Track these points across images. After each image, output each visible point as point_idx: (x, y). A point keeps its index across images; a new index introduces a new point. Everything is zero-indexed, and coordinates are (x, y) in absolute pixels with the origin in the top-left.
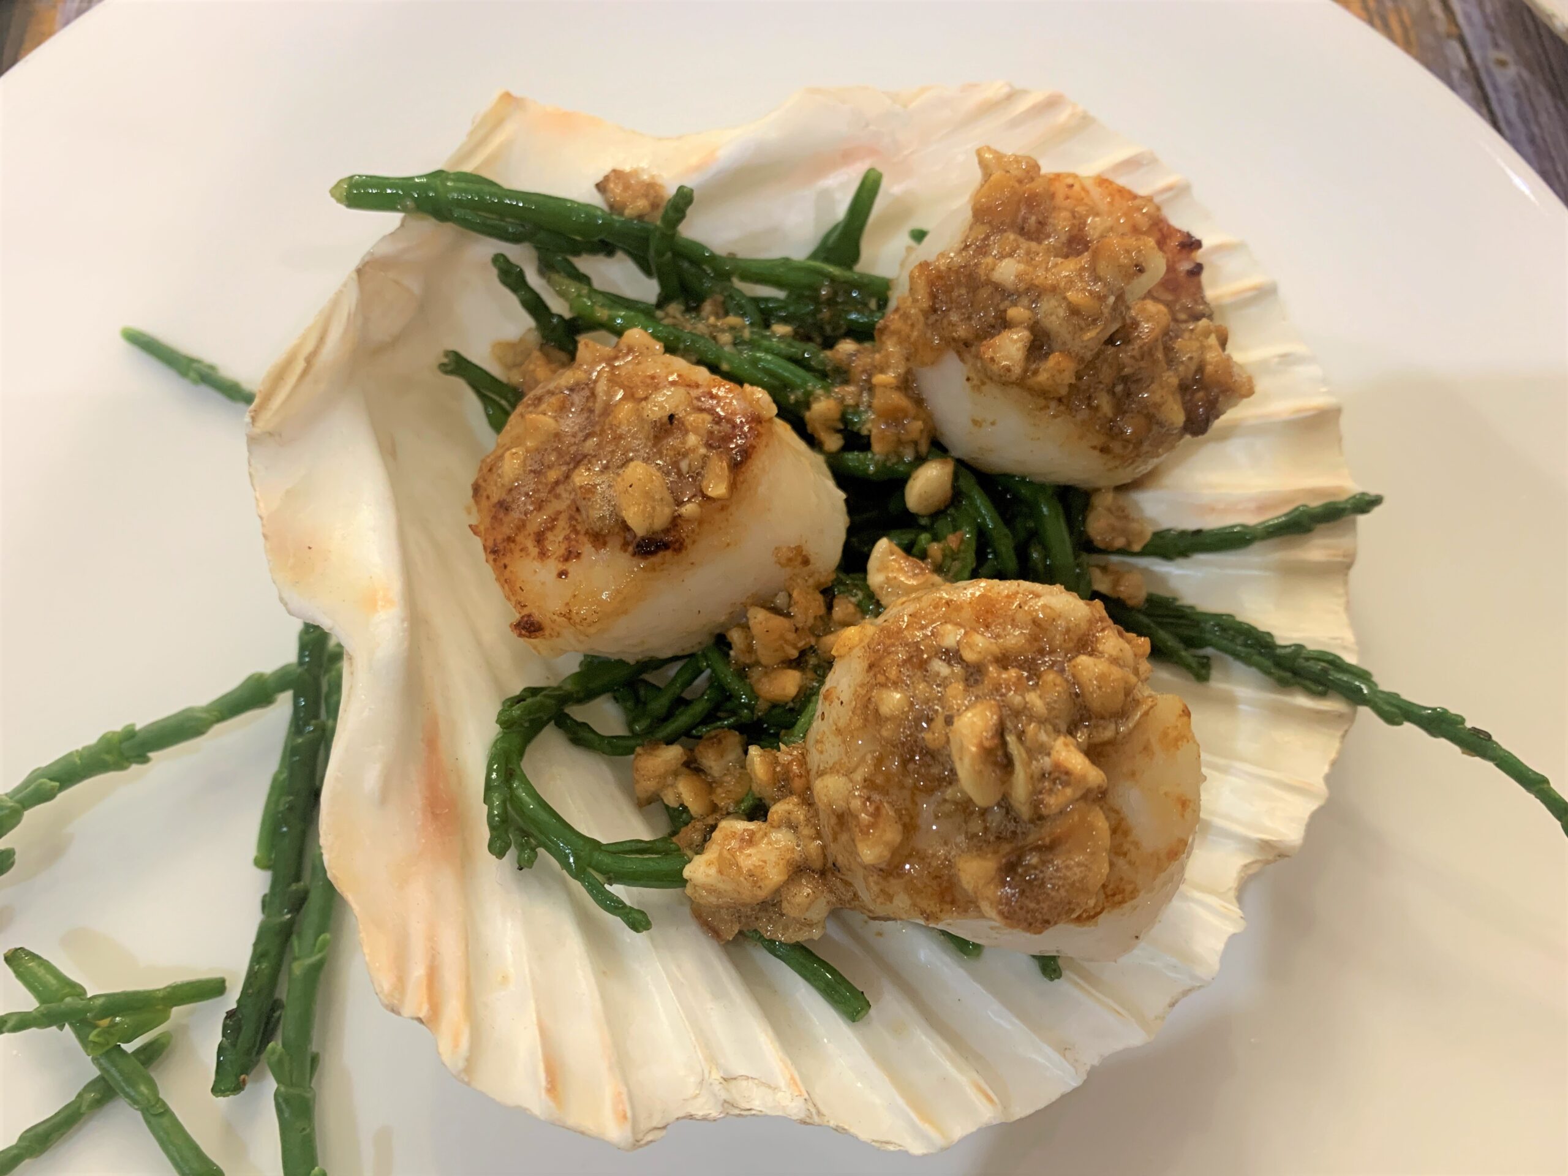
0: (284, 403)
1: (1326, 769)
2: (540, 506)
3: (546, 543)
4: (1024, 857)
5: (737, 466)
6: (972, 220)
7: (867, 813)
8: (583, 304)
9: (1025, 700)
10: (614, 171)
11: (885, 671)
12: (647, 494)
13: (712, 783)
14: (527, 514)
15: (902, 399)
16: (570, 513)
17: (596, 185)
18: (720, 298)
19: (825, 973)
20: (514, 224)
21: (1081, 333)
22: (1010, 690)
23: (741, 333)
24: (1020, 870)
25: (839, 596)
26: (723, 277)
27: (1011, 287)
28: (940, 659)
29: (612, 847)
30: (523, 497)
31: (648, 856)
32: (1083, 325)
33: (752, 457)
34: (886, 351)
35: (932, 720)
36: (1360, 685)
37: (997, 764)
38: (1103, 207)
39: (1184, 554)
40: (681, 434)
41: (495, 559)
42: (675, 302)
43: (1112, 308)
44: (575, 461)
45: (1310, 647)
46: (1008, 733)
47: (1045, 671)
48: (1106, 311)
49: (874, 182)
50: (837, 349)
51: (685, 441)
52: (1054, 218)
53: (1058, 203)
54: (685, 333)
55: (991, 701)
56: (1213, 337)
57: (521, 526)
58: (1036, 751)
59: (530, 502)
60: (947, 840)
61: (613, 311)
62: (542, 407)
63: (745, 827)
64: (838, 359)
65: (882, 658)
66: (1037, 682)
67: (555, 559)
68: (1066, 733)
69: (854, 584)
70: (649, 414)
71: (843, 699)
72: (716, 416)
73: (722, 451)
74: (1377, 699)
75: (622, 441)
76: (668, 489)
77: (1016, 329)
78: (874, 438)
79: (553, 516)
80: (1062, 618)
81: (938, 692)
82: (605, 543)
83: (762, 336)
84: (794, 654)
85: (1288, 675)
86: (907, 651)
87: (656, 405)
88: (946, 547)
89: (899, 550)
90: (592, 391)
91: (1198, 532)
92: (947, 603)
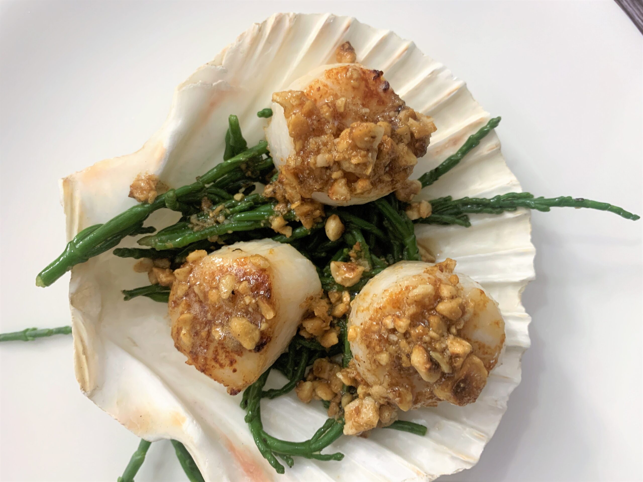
0: (90, 376)
1: (529, 237)
2: (207, 347)
3: (219, 360)
4: (458, 386)
5: (269, 298)
6: (293, 139)
7: (397, 397)
8: (159, 246)
9: (429, 336)
10: (131, 187)
11: (374, 348)
12: (247, 334)
13: (328, 382)
14: (205, 353)
15: (307, 208)
16: (221, 346)
17: (129, 196)
18: (206, 198)
19: (406, 426)
20: (112, 238)
21: (365, 171)
22: (423, 336)
23: (226, 211)
24: (459, 391)
25: (329, 293)
26: (202, 189)
27: (327, 166)
28: (391, 333)
29: (314, 439)
30: (199, 348)
31: (326, 432)
32: (364, 168)
33: (272, 288)
34: (289, 192)
35: (401, 358)
36: (528, 201)
37: (434, 369)
38: (336, 88)
39: (436, 179)
40: (241, 298)
41: (205, 373)
42: (191, 214)
43: (372, 157)
44: (208, 325)
45: (502, 194)
46: (431, 352)
47: (429, 317)
48: (370, 160)
49: (235, 122)
50: (266, 193)
51: (245, 302)
52: (322, 115)
53: (319, 104)
54: (206, 230)
55: (419, 345)
56: (410, 119)
57: (206, 359)
58: (443, 351)
59: (203, 348)
60: (427, 385)
61: (174, 242)
62: (180, 309)
63: (354, 407)
64: (269, 196)
65: (370, 342)
66: (429, 325)
67: (228, 366)
68: (448, 334)
69: (331, 283)
70: (224, 298)
71: (364, 360)
72: (248, 280)
73: (262, 298)
74: (537, 205)
75: (221, 310)
76: (251, 322)
77: (339, 181)
78: (302, 221)
79: (215, 350)
80: (424, 296)
81: (397, 347)
82: (242, 352)
83: (233, 206)
84: (328, 328)
85: (499, 210)
86: (377, 335)
87: (225, 293)
88: (355, 251)
89: (340, 263)
90: (194, 292)
91: (437, 169)
92: (380, 308)
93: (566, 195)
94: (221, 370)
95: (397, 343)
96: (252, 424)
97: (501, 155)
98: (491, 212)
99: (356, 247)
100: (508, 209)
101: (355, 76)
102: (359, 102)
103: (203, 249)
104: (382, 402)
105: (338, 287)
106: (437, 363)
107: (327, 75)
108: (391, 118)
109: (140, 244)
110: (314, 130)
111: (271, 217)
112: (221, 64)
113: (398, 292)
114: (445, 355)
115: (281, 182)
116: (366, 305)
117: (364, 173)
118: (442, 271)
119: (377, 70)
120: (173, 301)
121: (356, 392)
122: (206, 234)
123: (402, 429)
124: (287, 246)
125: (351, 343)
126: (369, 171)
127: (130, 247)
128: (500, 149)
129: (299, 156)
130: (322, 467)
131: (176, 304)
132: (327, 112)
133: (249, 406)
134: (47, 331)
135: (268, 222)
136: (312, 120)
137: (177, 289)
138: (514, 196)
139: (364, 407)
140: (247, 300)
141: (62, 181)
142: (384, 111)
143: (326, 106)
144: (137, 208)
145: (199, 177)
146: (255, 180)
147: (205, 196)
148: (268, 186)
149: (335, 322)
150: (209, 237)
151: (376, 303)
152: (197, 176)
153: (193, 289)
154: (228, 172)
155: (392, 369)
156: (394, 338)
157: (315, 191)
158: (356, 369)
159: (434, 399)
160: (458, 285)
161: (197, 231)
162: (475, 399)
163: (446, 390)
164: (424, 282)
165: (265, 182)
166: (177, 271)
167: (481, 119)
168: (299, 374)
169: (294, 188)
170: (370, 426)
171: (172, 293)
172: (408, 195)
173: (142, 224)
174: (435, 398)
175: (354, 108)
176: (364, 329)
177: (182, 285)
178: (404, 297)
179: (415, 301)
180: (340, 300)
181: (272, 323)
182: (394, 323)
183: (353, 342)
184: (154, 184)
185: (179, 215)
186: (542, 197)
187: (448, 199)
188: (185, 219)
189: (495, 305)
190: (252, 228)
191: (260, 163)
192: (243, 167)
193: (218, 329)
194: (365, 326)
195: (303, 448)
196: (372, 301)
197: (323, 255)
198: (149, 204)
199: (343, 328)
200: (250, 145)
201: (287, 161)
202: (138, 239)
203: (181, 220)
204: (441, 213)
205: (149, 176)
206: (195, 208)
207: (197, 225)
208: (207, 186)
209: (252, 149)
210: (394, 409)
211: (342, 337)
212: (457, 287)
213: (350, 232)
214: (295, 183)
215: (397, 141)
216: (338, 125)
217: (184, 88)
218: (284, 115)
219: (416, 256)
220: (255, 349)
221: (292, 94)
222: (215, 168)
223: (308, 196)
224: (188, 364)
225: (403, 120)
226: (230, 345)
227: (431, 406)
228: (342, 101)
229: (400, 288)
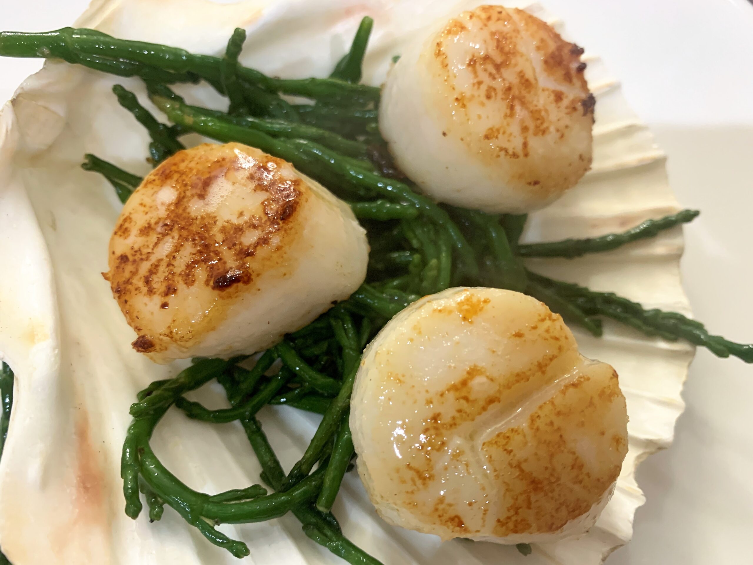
1: (680, 388)
3: (153, 283)
36: (696, 332)
41: (119, 296)
45: (664, 308)
49: (368, 25)
57: (134, 274)
67: (159, 294)
74: (710, 342)
79: (158, 264)
85: (651, 329)
91: (588, 240)
94: (146, 299)
96: (137, 421)
97: (679, 267)
98: (638, 327)
100: (665, 333)
119: (578, 46)
128: (680, 255)
133: (150, 398)
138: (680, 319)
186: (722, 337)
195: (192, 498)
224: (104, 277)
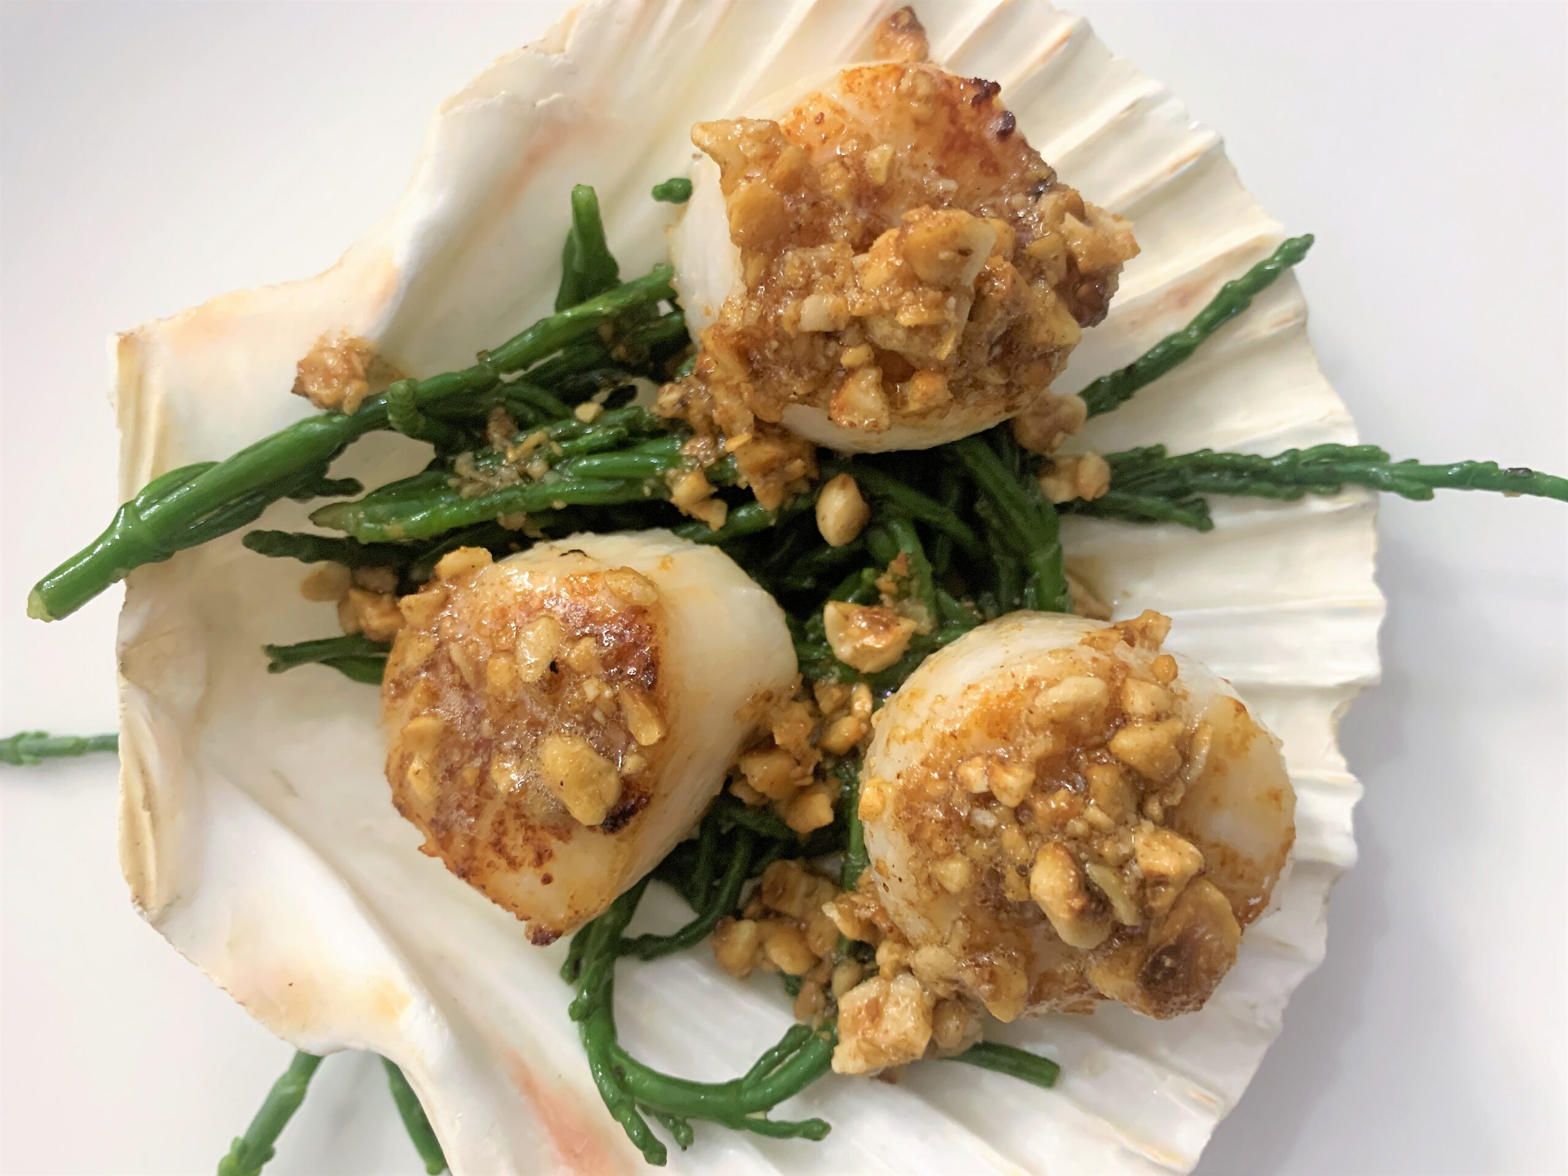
0: (159, 866)
1: (1371, 568)
2: (477, 811)
3: (508, 849)
4: (1157, 964)
5: (650, 687)
6: (739, 250)
7: (984, 981)
8: (368, 531)
9: (1086, 820)
10: (300, 365)
11: (930, 845)
12: (584, 781)
13: (799, 926)
14: (470, 827)
15: (768, 451)
16: (513, 811)
17: (293, 391)
18: (501, 410)
19: (1003, 1059)
20: (241, 502)
21: (937, 348)
22: (1068, 819)
23: (550, 448)
24: (1158, 977)
25: (816, 686)
26: (490, 385)
27: (829, 329)
28: (979, 807)
29: (751, 1078)
30: (455, 811)
31: (787, 1060)
32: (933, 339)
33: (661, 660)
34: (722, 405)
35: (1004, 877)
36: (1374, 470)
37: (1095, 913)
38: (869, 120)
39: (1127, 397)
40: (575, 683)
41: (469, 881)
42: (458, 452)
43: (957, 309)
44: (481, 751)
45: (1304, 446)
46: (1087, 866)
47: (1088, 768)
48: (951, 316)
49: (588, 203)
50: (661, 405)
51: (583, 694)
52: (826, 187)
53: (818, 158)
54: (494, 496)
55: (1057, 845)
56: (1068, 216)
57: (472, 842)
58: (1122, 864)
59: (465, 814)
60: (1071, 954)
61: (406, 523)
62: (410, 703)
63: (866, 1001)
64: (668, 414)
65: (919, 828)
66: (1087, 790)
67: (529, 865)
68: (1138, 819)
69: (823, 660)
70: (528, 679)
71: (899, 875)
72: (597, 636)
73: (629, 685)
74: (1397, 481)
75: (518, 709)
76: (598, 751)
77: (861, 373)
78: (756, 489)
79: (498, 820)
80: (1080, 708)
81: (994, 845)
82: (568, 832)
83: (572, 436)
84: (808, 781)
85: (1291, 489)
86: (940, 809)
87: (530, 667)
88: (895, 576)
89: (850, 606)
90: (450, 660)
91: (1130, 369)
92: (953, 735)
93: (1480, 459)
94: (512, 876)
95: (993, 833)
96: (588, 1026)
97: (1307, 342)
98: (1270, 495)
99: (896, 567)
100: (1317, 487)
101: (923, 89)
102: (930, 162)
103: (482, 546)
104: (941, 990)
105: (842, 671)
106: (1103, 898)
107: (845, 82)
108: (1015, 211)
109: (315, 523)
110: (799, 227)
111: (672, 472)
112: (562, 51)
113: (1006, 694)
114: (1126, 875)
115: (702, 377)
116: (913, 724)
117: (931, 354)
118: (1131, 642)
119: (983, 79)
120: (393, 681)
121: (873, 958)
122: (492, 506)
123: (993, 1065)
124: (712, 552)
125: (867, 825)
126: (946, 350)
127: (289, 529)
128: (1304, 325)
129: (754, 298)
130: (771, 1155)
131: (401, 689)
132: (838, 181)
133: (585, 976)
134: (71, 743)
135: (664, 486)
136: (797, 201)
137: (404, 650)
138: (1336, 454)
139: (892, 1000)
140: (591, 689)
141: (116, 340)
142: (997, 193)
143: (837, 164)
144: (311, 425)
145: (484, 351)
146: (636, 371)
147: (498, 404)
148: (667, 387)
149: (829, 765)
150: (500, 514)
151: (942, 720)
152: (480, 349)
153: (448, 651)
154: (562, 345)
155: (974, 905)
156: (985, 818)
157: (794, 401)
158: (876, 898)
159: (1086, 993)
160: (1173, 684)
161: (471, 498)
162: (1202, 1001)
163: (1122, 972)
164: (1080, 670)
165: (661, 377)
166: (408, 600)
167: (1258, 239)
168: (723, 898)
169: (736, 391)
170: (906, 1054)
171: (392, 658)
172: (1050, 434)
173: (325, 470)
174: (1090, 991)
175: (914, 175)
176: (904, 791)
177: (419, 639)
178: (1022, 708)
179: (1053, 721)
180: (845, 706)
181: (655, 756)
182: (989, 780)
183: (871, 823)
184: (362, 363)
185: (426, 452)
186: (1415, 461)
187: (1154, 454)
188: (441, 464)
189: (1274, 744)
190: (621, 498)
191: (652, 326)
192: (606, 331)
193: (508, 765)
194: (909, 781)
195: (721, 1099)
196: (932, 715)
197: (807, 583)
198: (343, 414)
199: (847, 784)
200: (626, 275)
201: (721, 313)
202: (313, 510)
203: (431, 467)
204: (1136, 490)
205: (351, 340)
206: (469, 436)
207: (472, 480)
208: (506, 378)
209: (631, 286)
210: (975, 1012)
211: (844, 807)
212: (1172, 690)
213: (883, 526)
214: (739, 376)
215: (1029, 276)
216: (868, 220)
217: (458, 109)
218: (719, 185)
219: (1060, 599)
220: (604, 824)
221: (745, 128)
222: (532, 329)
223: (771, 417)
224: (424, 852)
225: (1047, 220)
226: (539, 810)
227: (1074, 1011)
228: (882, 156)
229: (1012, 681)
